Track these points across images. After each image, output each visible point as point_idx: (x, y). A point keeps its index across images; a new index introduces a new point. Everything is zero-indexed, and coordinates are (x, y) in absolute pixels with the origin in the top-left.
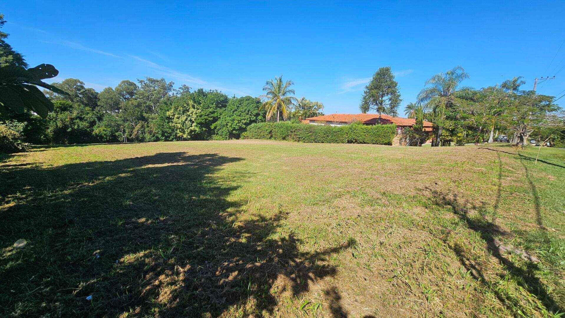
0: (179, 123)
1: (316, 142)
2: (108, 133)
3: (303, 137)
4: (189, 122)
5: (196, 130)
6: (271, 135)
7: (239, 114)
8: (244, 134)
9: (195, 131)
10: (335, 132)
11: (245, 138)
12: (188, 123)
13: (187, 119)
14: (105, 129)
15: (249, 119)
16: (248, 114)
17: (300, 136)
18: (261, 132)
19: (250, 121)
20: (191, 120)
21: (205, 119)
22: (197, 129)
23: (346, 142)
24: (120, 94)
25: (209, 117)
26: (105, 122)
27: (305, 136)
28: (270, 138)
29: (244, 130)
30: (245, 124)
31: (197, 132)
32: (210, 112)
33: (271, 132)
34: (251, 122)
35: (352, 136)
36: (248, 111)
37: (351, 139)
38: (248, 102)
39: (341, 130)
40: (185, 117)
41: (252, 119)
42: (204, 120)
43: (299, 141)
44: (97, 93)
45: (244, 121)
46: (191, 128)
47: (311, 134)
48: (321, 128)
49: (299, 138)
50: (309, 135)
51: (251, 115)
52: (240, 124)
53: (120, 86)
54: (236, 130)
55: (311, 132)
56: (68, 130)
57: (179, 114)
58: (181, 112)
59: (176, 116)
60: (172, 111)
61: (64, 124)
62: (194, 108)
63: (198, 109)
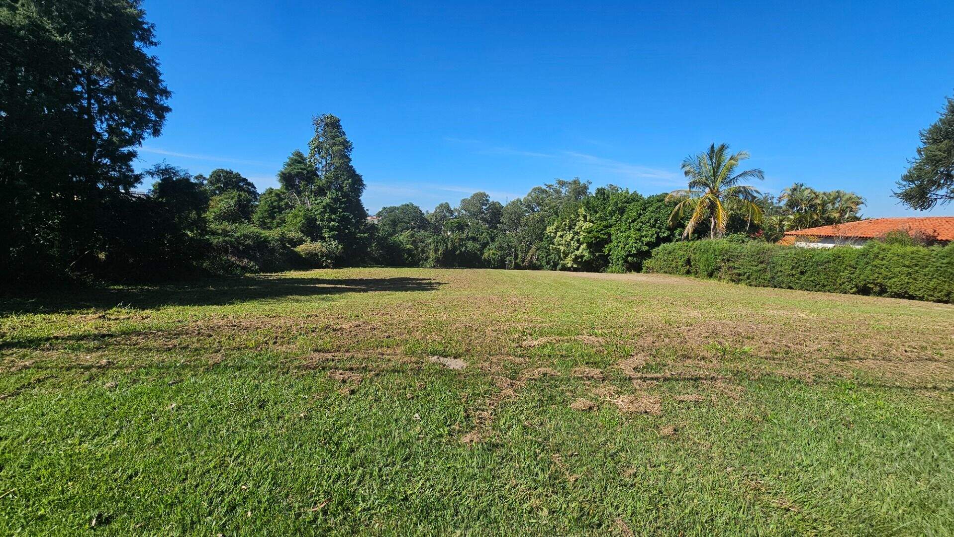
0: (562, 245)
1: (775, 287)
2: (496, 257)
3: (745, 273)
4: (576, 243)
5: (584, 256)
6: (689, 268)
7: (638, 227)
8: (647, 263)
9: (582, 257)
10: (818, 264)
11: (649, 271)
12: (574, 244)
13: (573, 238)
14: (495, 252)
15: (656, 235)
16: (654, 226)
17: (741, 271)
18: (672, 261)
19: (658, 237)
20: (578, 240)
21: (594, 237)
22: (586, 254)
23: (852, 291)
24: (528, 206)
25: (601, 234)
26: (497, 244)
27: (751, 271)
28: (688, 272)
29: (647, 255)
30: (647, 244)
31: (585, 258)
32: (604, 226)
33: (688, 262)
34: (659, 241)
35: (866, 275)
36: (656, 221)
37: (864, 282)
38: (660, 204)
39: (837, 258)
40: (571, 235)
41: (662, 236)
42: (593, 239)
43: (738, 282)
44: (502, 207)
45: (645, 240)
46: (576, 251)
47: (763, 265)
48: (787, 254)
49: (739, 275)
50: (758, 268)
51: (660, 228)
52: (639, 245)
53: (530, 195)
54: (633, 256)
55: (762, 263)
56: (457, 253)
57: (564, 230)
58: (567, 227)
59: (559, 234)
60: (554, 226)
61: (453, 245)
62: (585, 221)
63: (591, 222)
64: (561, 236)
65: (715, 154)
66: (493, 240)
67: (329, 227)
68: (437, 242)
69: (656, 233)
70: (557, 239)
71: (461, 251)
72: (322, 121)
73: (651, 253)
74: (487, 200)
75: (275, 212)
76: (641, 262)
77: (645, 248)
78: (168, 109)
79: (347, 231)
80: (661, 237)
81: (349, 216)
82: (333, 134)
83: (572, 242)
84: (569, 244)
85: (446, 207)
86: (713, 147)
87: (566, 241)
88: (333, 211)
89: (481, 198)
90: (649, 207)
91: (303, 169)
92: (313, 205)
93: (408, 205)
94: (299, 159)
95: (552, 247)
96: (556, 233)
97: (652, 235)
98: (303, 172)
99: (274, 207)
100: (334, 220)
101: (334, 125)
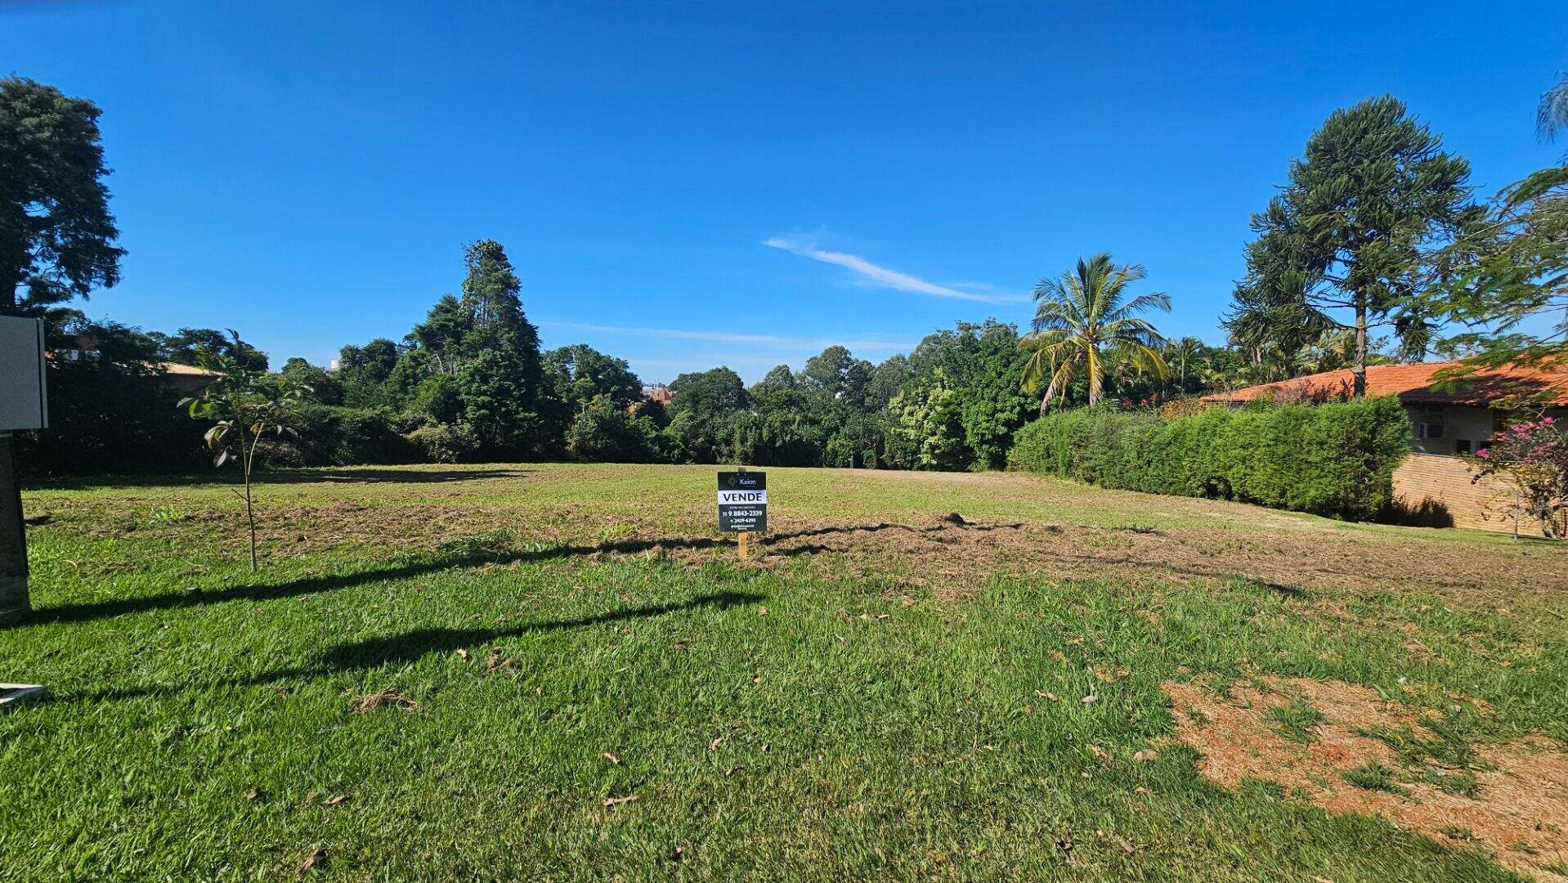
0: (912, 428)
3: (1097, 467)
5: (943, 445)
7: (993, 395)
8: (1011, 455)
9: (940, 446)
10: (1160, 447)
11: (1017, 467)
12: (928, 426)
13: (927, 415)
15: (1018, 409)
17: (1093, 463)
18: (1035, 449)
20: (932, 420)
21: (953, 412)
25: (961, 408)
27: (1103, 463)
29: (1008, 441)
30: (1005, 424)
31: (943, 448)
32: (966, 395)
33: (1048, 451)
34: (1024, 417)
40: (926, 411)
42: (948, 416)
43: (1092, 481)
47: (1112, 452)
48: (1133, 432)
49: (1093, 469)
50: (1108, 457)
51: (1025, 395)
55: (1111, 448)
56: (778, 444)
57: (915, 403)
58: (920, 399)
59: (907, 410)
60: (899, 399)
61: (772, 432)
62: (944, 387)
63: (950, 388)
64: (911, 414)
65: (1089, 275)
66: (843, 423)
67: (476, 404)
68: (746, 428)
69: (1019, 404)
70: (904, 419)
71: (784, 441)
72: (476, 249)
73: (1012, 437)
74: (849, 360)
75: (409, 384)
76: (1004, 453)
77: (1002, 430)
78: (119, 252)
79: (503, 409)
80: (1029, 410)
81: (511, 386)
82: (489, 268)
83: (925, 422)
84: (920, 427)
85: (784, 372)
86: (1081, 264)
87: (917, 421)
88: (485, 379)
89: (839, 356)
90: (1013, 361)
91: (450, 320)
92: (457, 370)
93: (720, 371)
94: (450, 305)
95: (895, 431)
96: (902, 409)
97: (1013, 408)
98: (449, 324)
99: (407, 377)
100: (484, 393)
101: (495, 254)
